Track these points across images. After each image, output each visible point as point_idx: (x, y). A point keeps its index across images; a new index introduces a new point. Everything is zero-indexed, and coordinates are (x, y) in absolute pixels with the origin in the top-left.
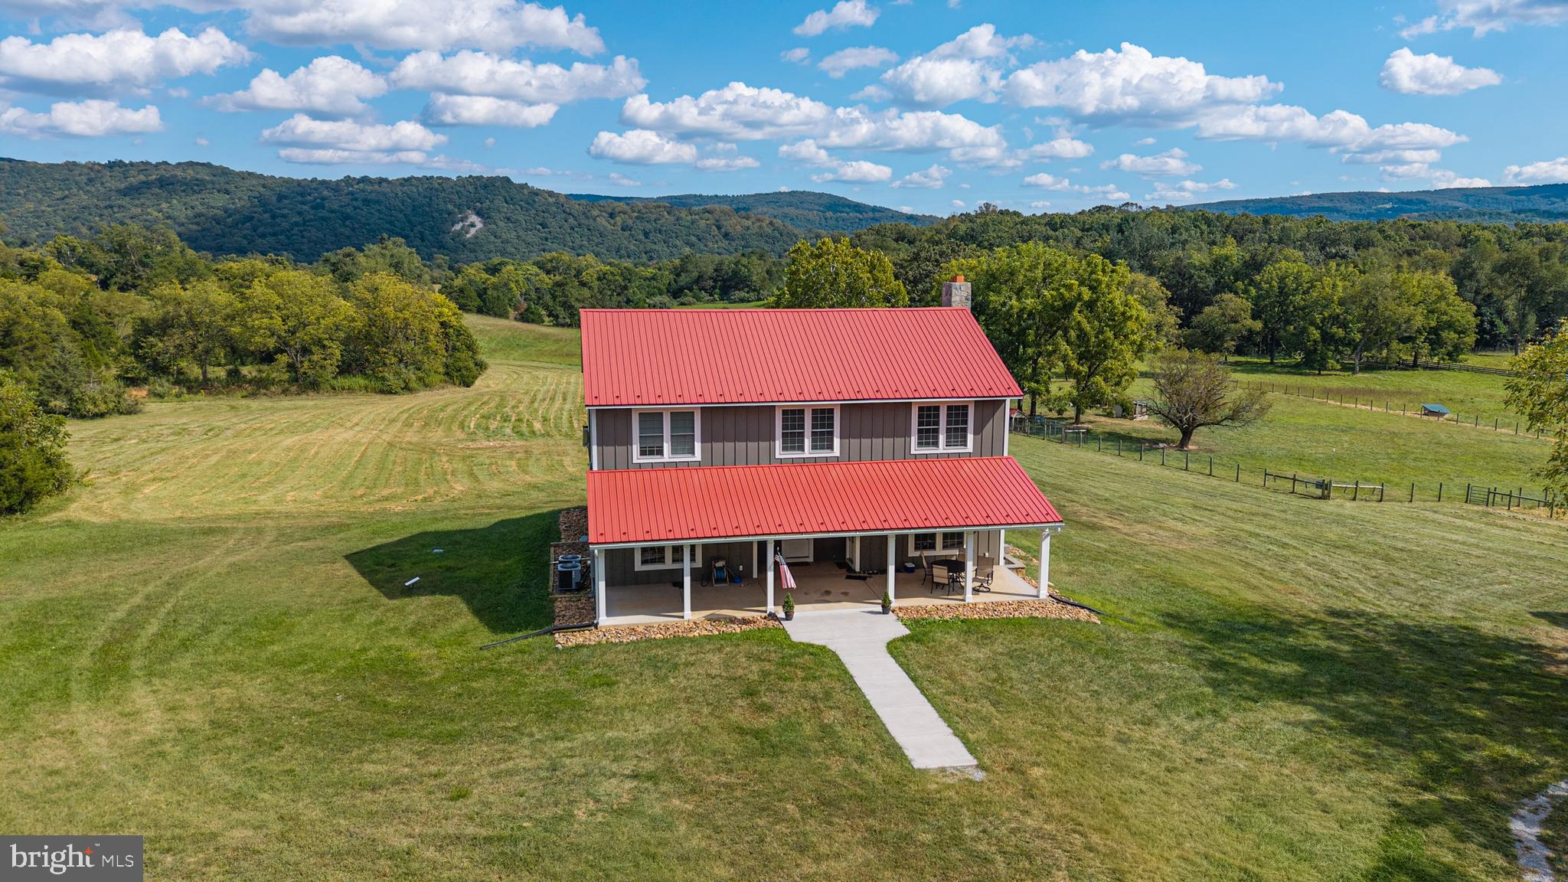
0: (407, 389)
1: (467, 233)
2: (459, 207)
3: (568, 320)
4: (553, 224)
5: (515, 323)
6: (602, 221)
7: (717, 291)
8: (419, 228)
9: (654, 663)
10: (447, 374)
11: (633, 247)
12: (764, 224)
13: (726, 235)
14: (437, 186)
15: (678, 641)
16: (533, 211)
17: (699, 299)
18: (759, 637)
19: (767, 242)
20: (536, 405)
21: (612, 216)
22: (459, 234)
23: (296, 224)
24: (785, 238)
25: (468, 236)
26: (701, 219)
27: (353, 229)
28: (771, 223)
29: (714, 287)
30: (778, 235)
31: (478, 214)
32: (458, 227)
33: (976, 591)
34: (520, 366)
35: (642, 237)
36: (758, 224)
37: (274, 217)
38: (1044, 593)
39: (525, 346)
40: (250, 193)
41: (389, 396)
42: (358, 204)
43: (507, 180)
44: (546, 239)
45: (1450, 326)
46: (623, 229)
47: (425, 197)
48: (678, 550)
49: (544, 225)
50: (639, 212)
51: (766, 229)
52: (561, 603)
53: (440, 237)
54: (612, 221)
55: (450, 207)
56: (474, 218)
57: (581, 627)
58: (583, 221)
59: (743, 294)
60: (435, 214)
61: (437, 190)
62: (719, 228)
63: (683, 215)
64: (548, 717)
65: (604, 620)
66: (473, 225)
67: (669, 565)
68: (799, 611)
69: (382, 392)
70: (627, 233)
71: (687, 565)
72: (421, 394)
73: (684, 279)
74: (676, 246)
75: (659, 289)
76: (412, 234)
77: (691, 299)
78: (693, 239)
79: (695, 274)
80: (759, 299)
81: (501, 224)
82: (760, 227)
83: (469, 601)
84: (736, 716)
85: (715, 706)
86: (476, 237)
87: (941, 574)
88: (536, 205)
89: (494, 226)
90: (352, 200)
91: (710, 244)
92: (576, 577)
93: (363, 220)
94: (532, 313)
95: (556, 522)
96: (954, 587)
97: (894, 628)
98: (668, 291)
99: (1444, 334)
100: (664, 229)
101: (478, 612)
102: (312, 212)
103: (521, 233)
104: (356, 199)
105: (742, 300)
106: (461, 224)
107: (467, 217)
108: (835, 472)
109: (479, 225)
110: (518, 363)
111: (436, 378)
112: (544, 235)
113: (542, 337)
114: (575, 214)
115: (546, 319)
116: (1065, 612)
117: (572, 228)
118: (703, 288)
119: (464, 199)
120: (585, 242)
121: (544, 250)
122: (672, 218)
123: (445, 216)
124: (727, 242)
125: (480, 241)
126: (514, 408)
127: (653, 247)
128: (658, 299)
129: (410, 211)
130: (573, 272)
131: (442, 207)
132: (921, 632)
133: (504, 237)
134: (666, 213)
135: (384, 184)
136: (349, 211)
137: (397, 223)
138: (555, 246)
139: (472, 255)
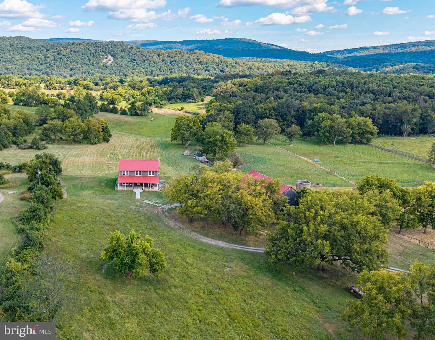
0: (95, 143)
2: (105, 53)
3: (134, 114)
4: (137, 59)
5: (120, 116)
6: (155, 58)
7: (183, 99)
8: (92, 61)
10: (103, 140)
11: (165, 68)
12: (215, 58)
13: (200, 62)
14: (98, 46)
15: (124, 190)
16: (131, 55)
17: (176, 102)
18: (131, 190)
19: (216, 65)
20: (121, 150)
21: (159, 55)
22: (105, 63)
23: (53, 60)
25: (108, 64)
27: (71, 62)
30: (220, 62)
31: (112, 56)
32: (105, 61)
33: (152, 189)
34: (119, 134)
35: (169, 64)
37: (45, 57)
38: (158, 189)
39: (122, 126)
40: (38, 49)
41: (92, 145)
42: (72, 53)
43: (123, 42)
44: (135, 65)
46: (162, 61)
47: (94, 50)
49: (134, 60)
51: (216, 60)
52: (116, 187)
53: (99, 65)
55: (103, 53)
56: (110, 57)
57: (117, 189)
58: (148, 58)
59: (190, 100)
60: (98, 56)
62: (198, 59)
63: (185, 55)
64: (114, 195)
65: (119, 189)
66: (110, 60)
68: (135, 189)
69: (90, 144)
70: (163, 62)
71: (126, 185)
72: (98, 145)
73: (173, 95)
74: (181, 67)
76: (89, 64)
77: (174, 102)
78: (188, 64)
79: (176, 93)
80: (195, 102)
81: (120, 59)
84: (126, 195)
89: (117, 60)
91: (194, 66)
93: (74, 58)
94: (125, 111)
95: (117, 179)
96: (150, 188)
97: (142, 191)
98: (167, 99)
99: (365, 135)
100: (177, 60)
101: (109, 187)
102: (57, 55)
103: (126, 63)
105: (190, 102)
107: (108, 57)
109: (112, 60)
111: (101, 141)
112: (134, 63)
113: (126, 122)
114: (146, 55)
115: (129, 113)
116: (159, 191)
117: (144, 61)
118: (178, 98)
119: (107, 50)
120: (148, 66)
121: (134, 69)
122: (181, 56)
123: (101, 56)
124: (200, 65)
125: (112, 66)
126: (117, 150)
127: (173, 67)
128: (164, 102)
129: (89, 55)
130: (140, 88)
131: (100, 53)
132: (144, 192)
133: (120, 64)
134: (178, 54)
135: (81, 45)
136: (69, 55)
137: (85, 60)
138: (138, 68)
139: (109, 71)
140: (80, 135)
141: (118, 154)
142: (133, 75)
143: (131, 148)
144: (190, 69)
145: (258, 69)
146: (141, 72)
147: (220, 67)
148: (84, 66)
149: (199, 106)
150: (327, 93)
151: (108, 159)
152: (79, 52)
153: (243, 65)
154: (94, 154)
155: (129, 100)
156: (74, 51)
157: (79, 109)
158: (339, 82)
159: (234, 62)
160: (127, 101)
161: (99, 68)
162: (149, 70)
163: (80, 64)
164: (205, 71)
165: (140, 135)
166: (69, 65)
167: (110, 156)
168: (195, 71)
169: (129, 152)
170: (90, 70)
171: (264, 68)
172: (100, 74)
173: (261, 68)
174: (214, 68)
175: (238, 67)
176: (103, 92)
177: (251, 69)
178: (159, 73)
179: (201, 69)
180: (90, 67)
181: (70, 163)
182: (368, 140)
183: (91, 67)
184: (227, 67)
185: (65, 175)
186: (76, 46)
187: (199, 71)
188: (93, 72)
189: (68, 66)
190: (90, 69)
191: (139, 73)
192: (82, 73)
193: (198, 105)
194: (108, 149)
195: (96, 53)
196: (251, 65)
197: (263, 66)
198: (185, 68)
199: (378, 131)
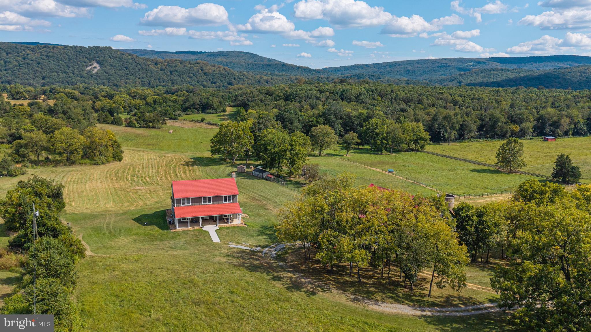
0: (103, 163)
1: (93, 71)
2: (89, 60)
3: (145, 125)
4: (131, 68)
5: (126, 128)
6: (152, 67)
7: (200, 109)
8: (72, 68)
9: (185, 233)
10: (114, 157)
11: (165, 78)
12: (221, 69)
13: (205, 73)
14: (79, 50)
15: (188, 230)
16: (122, 62)
17: (193, 112)
18: (199, 230)
19: (222, 77)
20: (144, 170)
21: (156, 64)
22: (89, 71)
23: (16, 66)
24: (230, 75)
25: (94, 72)
26: (195, 66)
27: (42, 69)
28: (224, 69)
29: (199, 108)
30: (227, 74)
31: (98, 62)
32: (89, 68)
33: (230, 223)
34: (133, 150)
35: (169, 74)
36: (219, 69)
37: (5, 62)
38: (240, 223)
39: (132, 140)
41: (97, 166)
42: (44, 57)
43: (110, 48)
44: (128, 74)
45: (421, 139)
46: (161, 70)
47: (74, 55)
48: (188, 219)
49: (127, 68)
50: (168, 63)
52: (170, 226)
53: (81, 73)
54: (156, 67)
55: (85, 60)
56: (96, 65)
57: (174, 229)
58: (144, 67)
59: (210, 111)
60: (79, 63)
61: (79, 52)
62: (202, 70)
63: (187, 64)
64: (172, 239)
65: (177, 228)
66: (95, 68)
67: (186, 220)
68: (204, 226)
69: (95, 164)
70: (163, 72)
71: (189, 220)
72: (107, 164)
73: (188, 104)
74: (184, 78)
75: (178, 108)
76: (68, 71)
77: (190, 112)
78: (191, 75)
79: (192, 102)
80: (216, 113)
81: (108, 67)
82: (220, 70)
83: (156, 226)
84: (195, 238)
85: (192, 238)
86: (97, 73)
87: (226, 220)
88: (123, 60)
89: (105, 68)
90: (41, 55)
91: (198, 77)
92: (172, 222)
93: (46, 64)
94: (132, 123)
95: (166, 212)
96: (227, 222)
97: (217, 228)
98: (181, 109)
99: (419, 141)
100: (179, 70)
101: (159, 227)
102: (23, 60)
103: (117, 71)
104: (43, 55)
105: (210, 113)
106: (90, 67)
107: (93, 64)
108: (211, 206)
109: (98, 68)
110: (132, 148)
111: (111, 159)
112: (127, 72)
113: (138, 135)
114: (141, 63)
115: (137, 125)
116: (242, 225)
117: (139, 70)
118: (195, 108)
119: (92, 56)
120: (145, 76)
121: (127, 79)
122: (182, 66)
123: (83, 63)
124: (206, 76)
125: (99, 74)
126: (139, 171)
127: (174, 78)
128: (178, 113)
129: (67, 61)
130: (143, 97)
131: (82, 59)
132: (220, 229)
133: (110, 73)
134: (179, 63)
135: (55, 49)
136: (40, 60)
137: (62, 66)
138: (132, 77)
139: (95, 81)
140: (78, 152)
141: (143, 175)
142: (127, 86)
143: (158, 167)
144: (195, 80)
145: (267, 83)
146: (136, 82)
147: (227, 79)
148: (61, 74)
149: (222, 117)
150: (360, 101)
151: (131, 183)
152: (53, 57)
153: (251, 77)
154: (106, 178)
155: (131, 111)
156: (47, 56)
157: (69, 118)
158: (368, 90)
159: (241, 74)
160: (128, 113)
161: (81, 77)
162: (146, 80)
163: (56, 72)
164: (212, 83)
165: (162, 150)
166: (40, 72)
167: (131, 180)
168: (200, 83)
169: (158, 172)
170: (70, 79)
171: (273, 81)
172: (83, 84)
173: (269, 82)
174: (221, 80)
175: (246, 80)
176: (94, 102)
177: (259, 82)
178: (159, 84)
179: (207, 81)
180: (70, 75)
181: (73, 194)
182: (422, 147)
183: (72, 75)
184: (235, 79)
185: (72, 213)
186: (49, 50)
187: (205, 83)
188: (74, 81)
189: (38, 74)
190: (70, 77)
191: (133, 83)
192: (58, 82)
193: (220, 116)
194: (125, 170)
195: (76, 59)
196: (259, 78)
197: (272, 79)
198: (189, 79)
199: (430, 137)
